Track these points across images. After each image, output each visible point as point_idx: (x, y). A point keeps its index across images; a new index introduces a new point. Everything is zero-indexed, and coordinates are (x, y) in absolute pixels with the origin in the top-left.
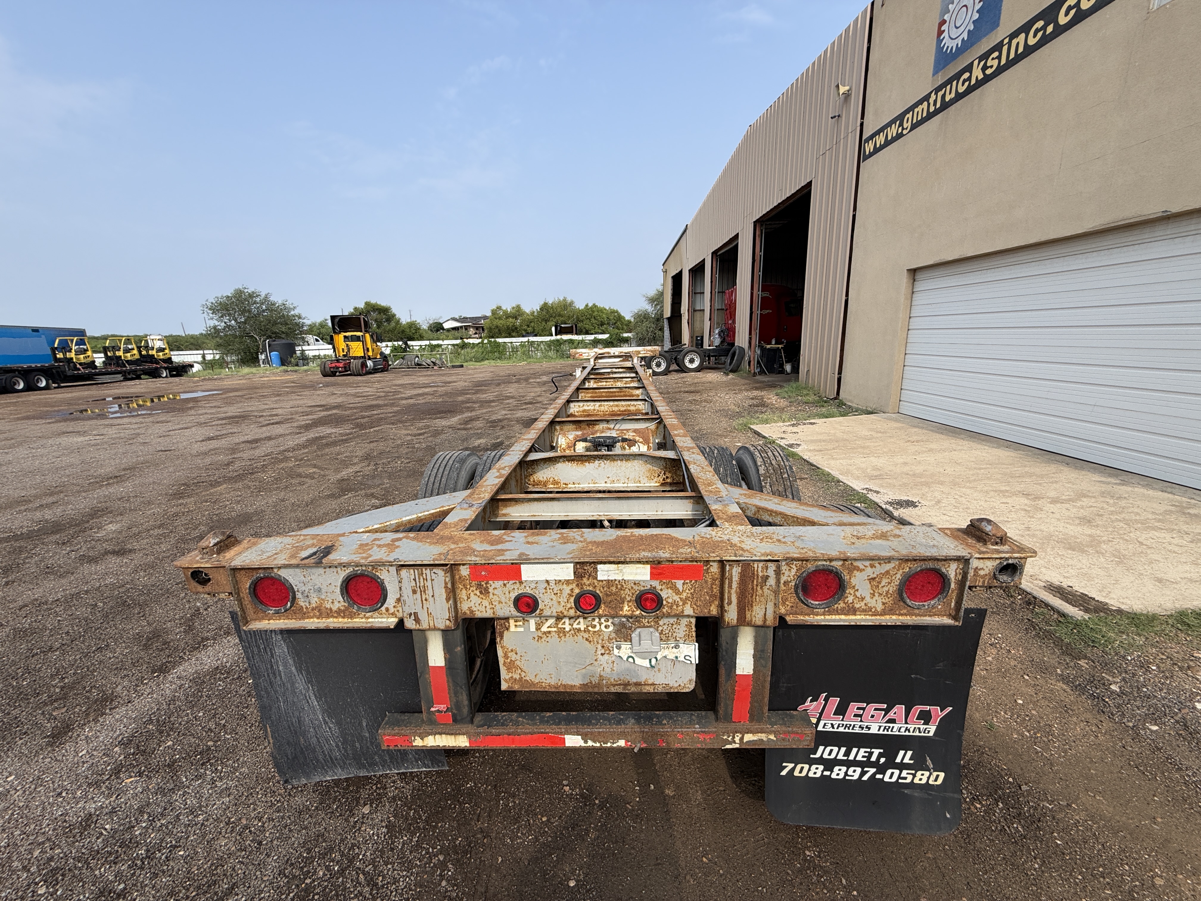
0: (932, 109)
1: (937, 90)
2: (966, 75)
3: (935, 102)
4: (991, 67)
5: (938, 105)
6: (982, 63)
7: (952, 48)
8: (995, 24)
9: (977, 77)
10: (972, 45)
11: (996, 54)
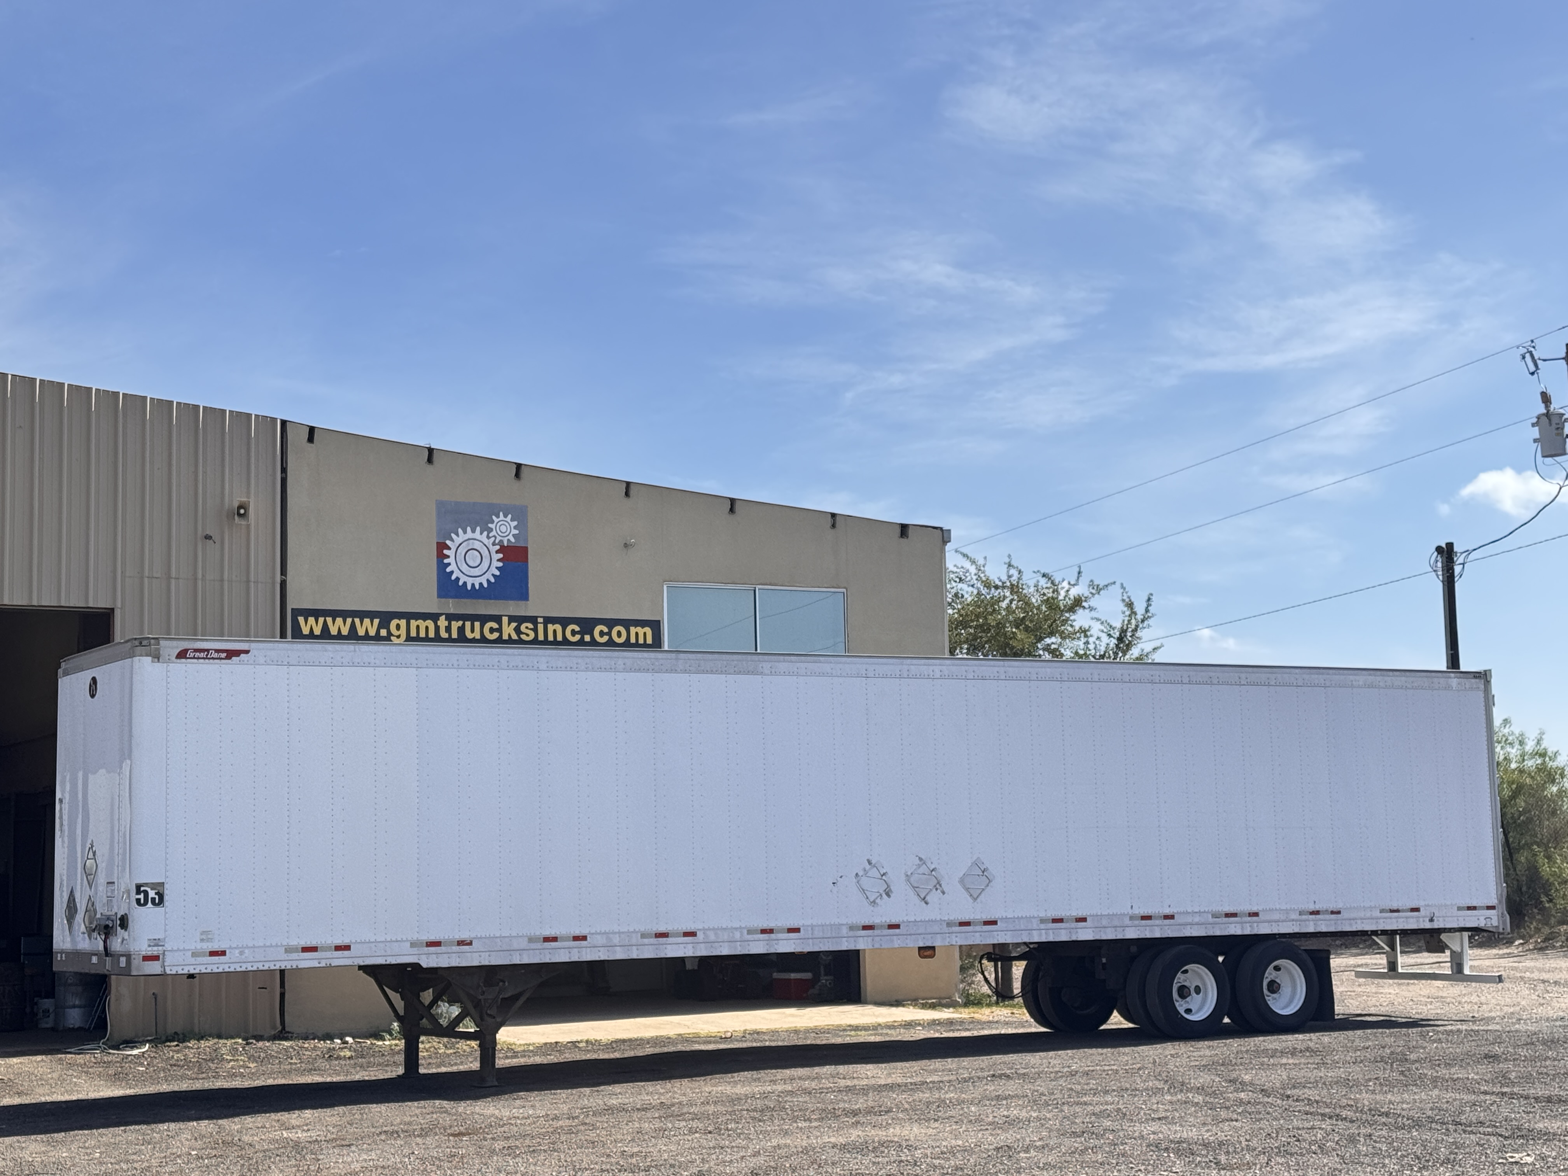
0: (444, 635)
1: (450, 617)
2: (495, 625)
3: (448, 629)
4: (528, 635)
5: (455, 635)
6: (514, 625)
7: (465, 583)
8: (523, 596)
9: (509, 635)
10: (496, 598)
11: (530, 626)
